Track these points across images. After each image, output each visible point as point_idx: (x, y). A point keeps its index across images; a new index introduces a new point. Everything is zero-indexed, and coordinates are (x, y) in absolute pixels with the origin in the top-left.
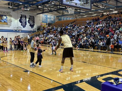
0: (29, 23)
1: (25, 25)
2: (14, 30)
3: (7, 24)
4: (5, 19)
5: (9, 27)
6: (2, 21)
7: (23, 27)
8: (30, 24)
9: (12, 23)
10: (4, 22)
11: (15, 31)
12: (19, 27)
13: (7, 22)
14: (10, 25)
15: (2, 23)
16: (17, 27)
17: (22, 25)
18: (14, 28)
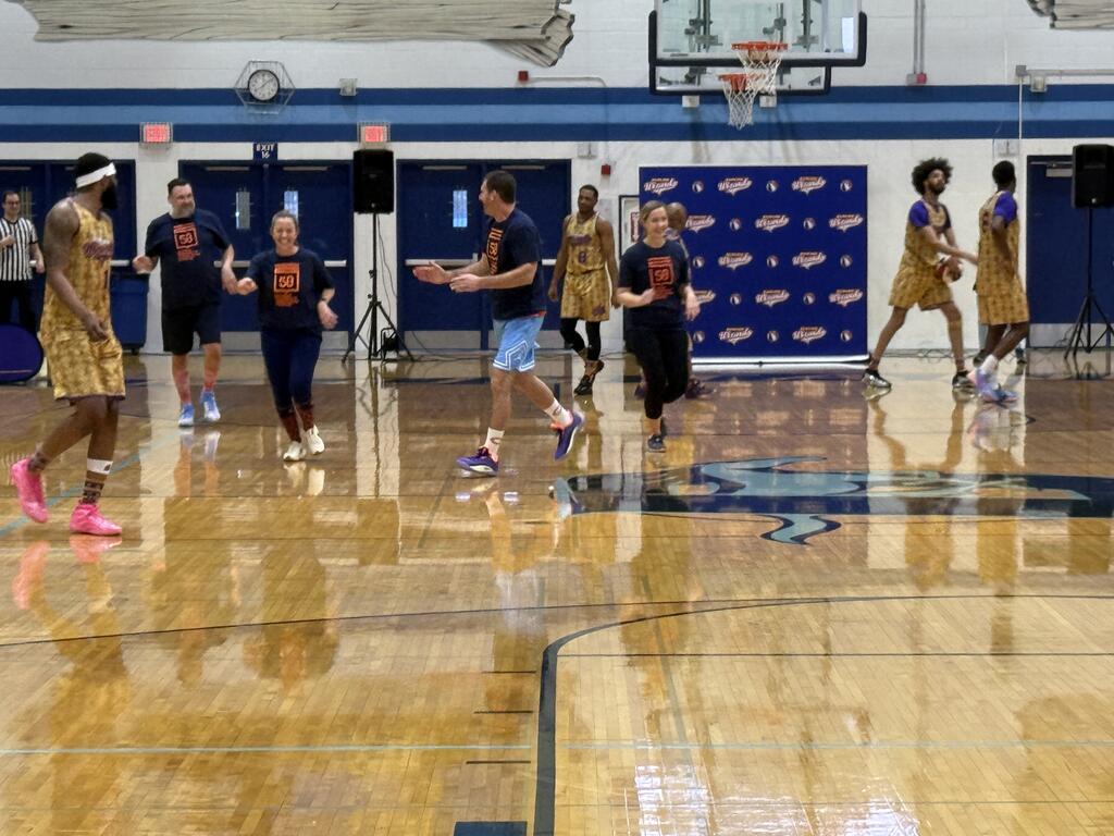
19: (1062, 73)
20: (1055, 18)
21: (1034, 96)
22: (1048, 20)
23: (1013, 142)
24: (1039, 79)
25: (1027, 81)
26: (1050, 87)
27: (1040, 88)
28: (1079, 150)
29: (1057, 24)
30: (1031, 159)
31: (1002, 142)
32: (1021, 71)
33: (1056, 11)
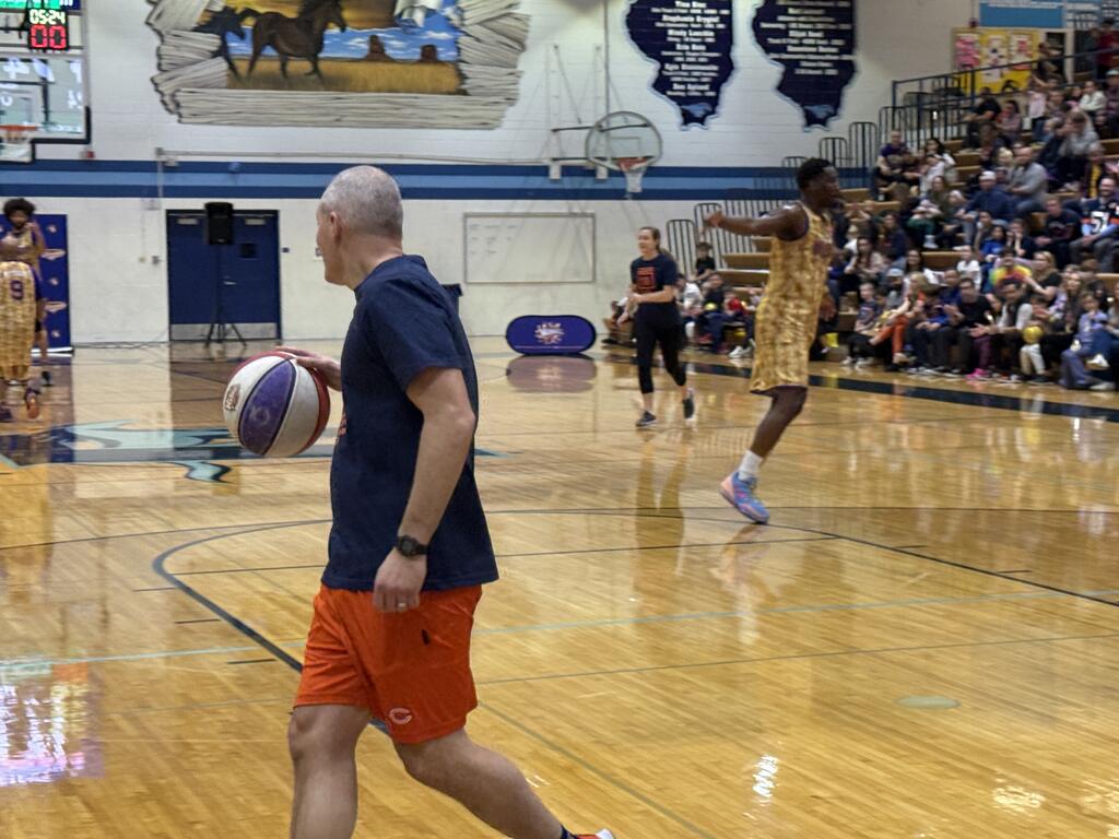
0: (768, 49)
1: (717, 84)
2: (555, 173)
3: (462, 77)
4: (429, 13)
5: (485, 125)
6: (395, 46)
7: (688, 118)
8: (791, 66)
9: (531, 65)
10: (416, 54)
11: (570, 183)
12: (617, 121)
13: (463, 58)
14: (494, 95)
15: (397, 67)
16: (590, 125)
17: (669, 93)
18: (555, 131)
19: (187, 154)
20: (180, 116)
21: (169, 169)
22: (175, 117)
23: (156, 199)
24: (171, 157)
25: (163, 158)
26: (181, 163)
27: (173, 164)
28: (209, 206)
29: (183, 120)
30: (169, 212)
31: (148, 200)
32: (160, 152)
33: (182, 111)
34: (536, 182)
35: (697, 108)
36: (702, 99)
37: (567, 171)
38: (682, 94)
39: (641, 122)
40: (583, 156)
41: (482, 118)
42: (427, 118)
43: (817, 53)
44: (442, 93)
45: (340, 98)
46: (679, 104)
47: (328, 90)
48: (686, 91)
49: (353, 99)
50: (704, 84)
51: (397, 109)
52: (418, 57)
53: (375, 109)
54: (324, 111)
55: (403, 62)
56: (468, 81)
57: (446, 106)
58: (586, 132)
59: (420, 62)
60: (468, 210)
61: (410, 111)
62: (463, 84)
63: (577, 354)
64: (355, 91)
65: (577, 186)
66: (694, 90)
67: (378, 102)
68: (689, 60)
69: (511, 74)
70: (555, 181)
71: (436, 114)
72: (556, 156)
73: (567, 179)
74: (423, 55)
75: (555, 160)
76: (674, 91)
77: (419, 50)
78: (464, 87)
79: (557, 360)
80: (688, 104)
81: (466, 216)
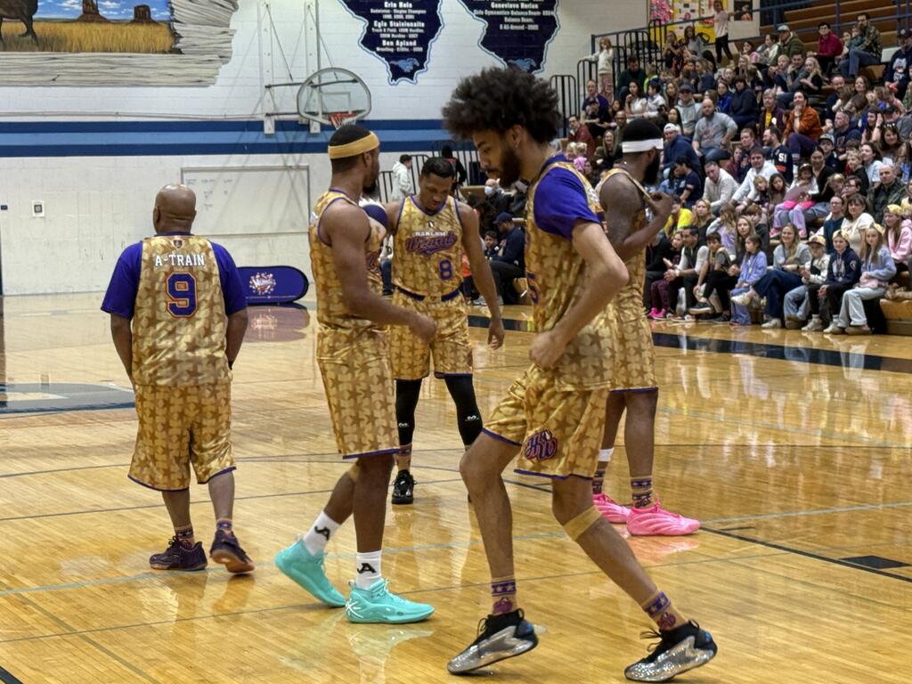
0: (473, 6)
1: (424, 40)
2: (269, 127)
3: (176, 36)
5: (200, 83)
7: (397, 73)
8: (494, 22)
9: (243, 23)
11: (283, 138)
12: (327, 77)
13: (177, 17)
14: (209, 53)
15: (111, 27)
16: (302, 81)
17: (378, 49)
18: (268, 87)
34: (250, 137)
35: (405, 64)
36: (410, 54)
37: (281, 126)
38: (392, 50)
39: (351, 78)
40: (296, 111)
41: (195, 75)
42: (142, 76)
43: (520, 9)
44: (156, 52)
45: (55, 59)
46: (387, 59)
47: (43, 50)
48: (395, 47)
49: (69, 59)
50: (412, 40)
51: (112, 68)
52: (132, 17)
53: (90, 68)
54: (39, 71)
55: (117, 22)
56: (181, 40)
57: (161, 64)
58: (298, 87)
59: (133, 22)
60: (185, 165)
61: (124, 70)
62: (176, 43)
63: (290, 304)
64: (70, 51)
65: (291, 141)
66: (402, 46)
67: (92, 61)
68: (396, 17)
69: (224, 32)
70: (269, 136)
71: (150, 72)
72: (270, 111)
73: (281, 134)
74: (136, 15)
75: (268, 115)
76: (381, 46)
77: (133, 11)
78: (178, 45)
79: (269, 309)
80: (397, 60)
81: (183, 171)
